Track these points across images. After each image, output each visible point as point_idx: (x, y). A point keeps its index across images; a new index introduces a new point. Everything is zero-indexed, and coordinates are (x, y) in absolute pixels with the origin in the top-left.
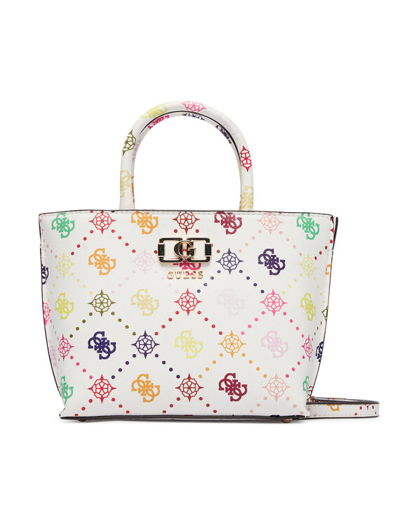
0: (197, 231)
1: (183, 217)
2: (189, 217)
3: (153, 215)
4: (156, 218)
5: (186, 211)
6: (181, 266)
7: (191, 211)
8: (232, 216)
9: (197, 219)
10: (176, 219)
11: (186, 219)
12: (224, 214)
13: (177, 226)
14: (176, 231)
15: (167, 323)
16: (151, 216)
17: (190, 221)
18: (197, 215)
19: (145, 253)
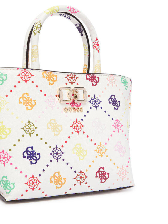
0: (78, 84)
1: (70, 76)
2: (73, 77)
3: (54, 74)
4: (56, 76)
5: (72, 73)
6: (70, 105)
7: (74, 73)
8: (94, 76)
9: (77, 78)
10: (66, 77)
11: (72, 78)
12: (90, 75)
13: (67, 81)
14: (66, 84)
15: (68, 140)
16: (53, 74)
17: (74, 79)
18: (77, 75)
19: (51, 96)
